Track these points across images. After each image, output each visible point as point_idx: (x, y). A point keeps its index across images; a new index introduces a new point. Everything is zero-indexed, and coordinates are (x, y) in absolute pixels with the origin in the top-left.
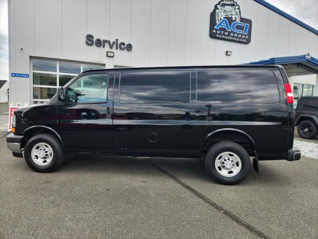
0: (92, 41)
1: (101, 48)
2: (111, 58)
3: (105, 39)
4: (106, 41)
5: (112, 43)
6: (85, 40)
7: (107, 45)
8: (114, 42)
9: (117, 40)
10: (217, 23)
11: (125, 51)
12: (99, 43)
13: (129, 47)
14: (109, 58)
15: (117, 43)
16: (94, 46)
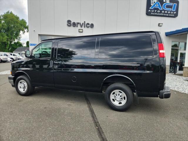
0: (70, 24)
3: (78, 22)
4: (78, 23)
5: (81, 24)
6: (67, 23)
7: (79, 25)
8: (83, 23)
9: (85, 22)
12: (75, 25)
15: (85, 24)
16: (72, 27)
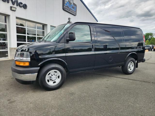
1: (6, 3)
2: (13, 12)
10: (66, 3)
11: (23, 8)
13: (25, 7)
14: (12, 11)
